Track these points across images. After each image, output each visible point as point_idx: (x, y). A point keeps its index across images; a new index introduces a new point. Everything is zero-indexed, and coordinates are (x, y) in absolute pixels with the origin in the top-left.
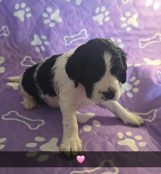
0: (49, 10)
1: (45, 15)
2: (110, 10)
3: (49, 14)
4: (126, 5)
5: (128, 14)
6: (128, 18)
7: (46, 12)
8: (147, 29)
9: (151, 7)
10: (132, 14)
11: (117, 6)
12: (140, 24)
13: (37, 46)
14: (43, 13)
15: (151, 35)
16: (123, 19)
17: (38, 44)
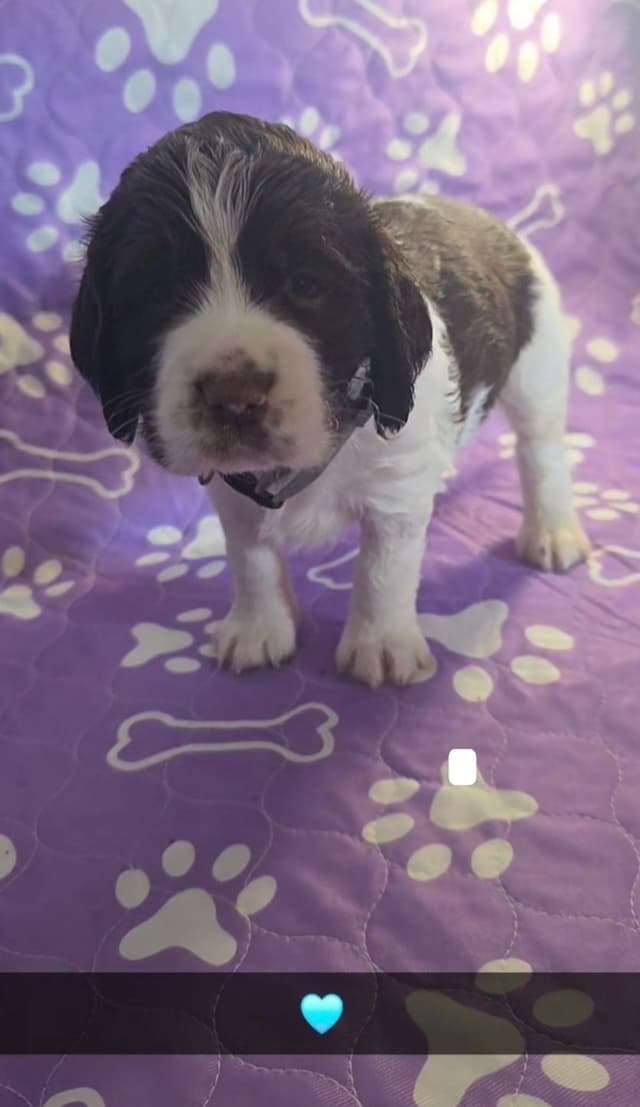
0: (45, 172)
1: (25, 204)
2: (338, 121)
3: (49, 197)
4: (403, 83)
5: (418, 122)
6: (417, 141)
7: (28, 186)
8: (503, 176)
9: (508, 72)
10: (437, 118)
11: (368, 92)
12: (471, 161)
13: (21, 370)
14: (13, 193)
15: (519, 202)
16: (398, 149)
17: (25, 361)
